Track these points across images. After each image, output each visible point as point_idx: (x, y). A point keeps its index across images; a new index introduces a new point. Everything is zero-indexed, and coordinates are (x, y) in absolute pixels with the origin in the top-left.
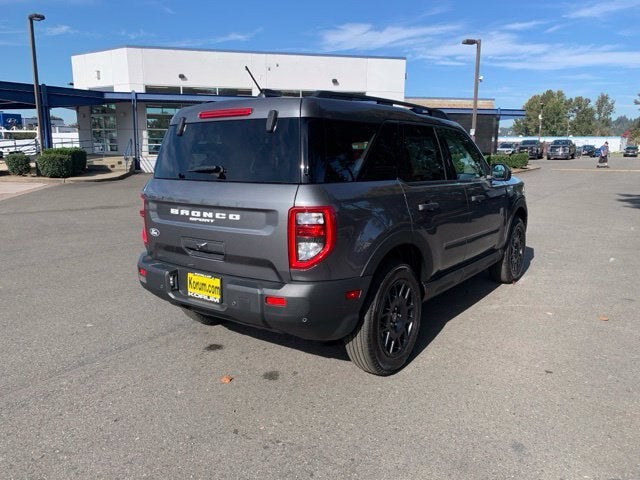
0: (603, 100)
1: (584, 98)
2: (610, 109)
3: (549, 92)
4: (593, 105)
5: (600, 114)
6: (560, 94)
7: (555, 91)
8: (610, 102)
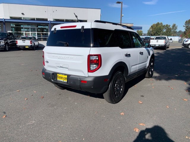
0: (174, 25)
1: (168, 25)
2: (176, 28)
3: (158, 23)
4: (171, 27)
5: (173, 29)
6: (161, 24)
7: (160, 23)
8: (176, 26)
